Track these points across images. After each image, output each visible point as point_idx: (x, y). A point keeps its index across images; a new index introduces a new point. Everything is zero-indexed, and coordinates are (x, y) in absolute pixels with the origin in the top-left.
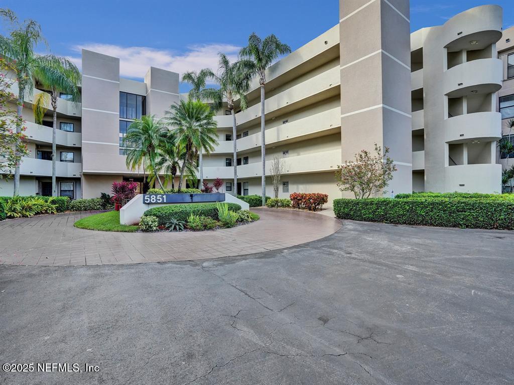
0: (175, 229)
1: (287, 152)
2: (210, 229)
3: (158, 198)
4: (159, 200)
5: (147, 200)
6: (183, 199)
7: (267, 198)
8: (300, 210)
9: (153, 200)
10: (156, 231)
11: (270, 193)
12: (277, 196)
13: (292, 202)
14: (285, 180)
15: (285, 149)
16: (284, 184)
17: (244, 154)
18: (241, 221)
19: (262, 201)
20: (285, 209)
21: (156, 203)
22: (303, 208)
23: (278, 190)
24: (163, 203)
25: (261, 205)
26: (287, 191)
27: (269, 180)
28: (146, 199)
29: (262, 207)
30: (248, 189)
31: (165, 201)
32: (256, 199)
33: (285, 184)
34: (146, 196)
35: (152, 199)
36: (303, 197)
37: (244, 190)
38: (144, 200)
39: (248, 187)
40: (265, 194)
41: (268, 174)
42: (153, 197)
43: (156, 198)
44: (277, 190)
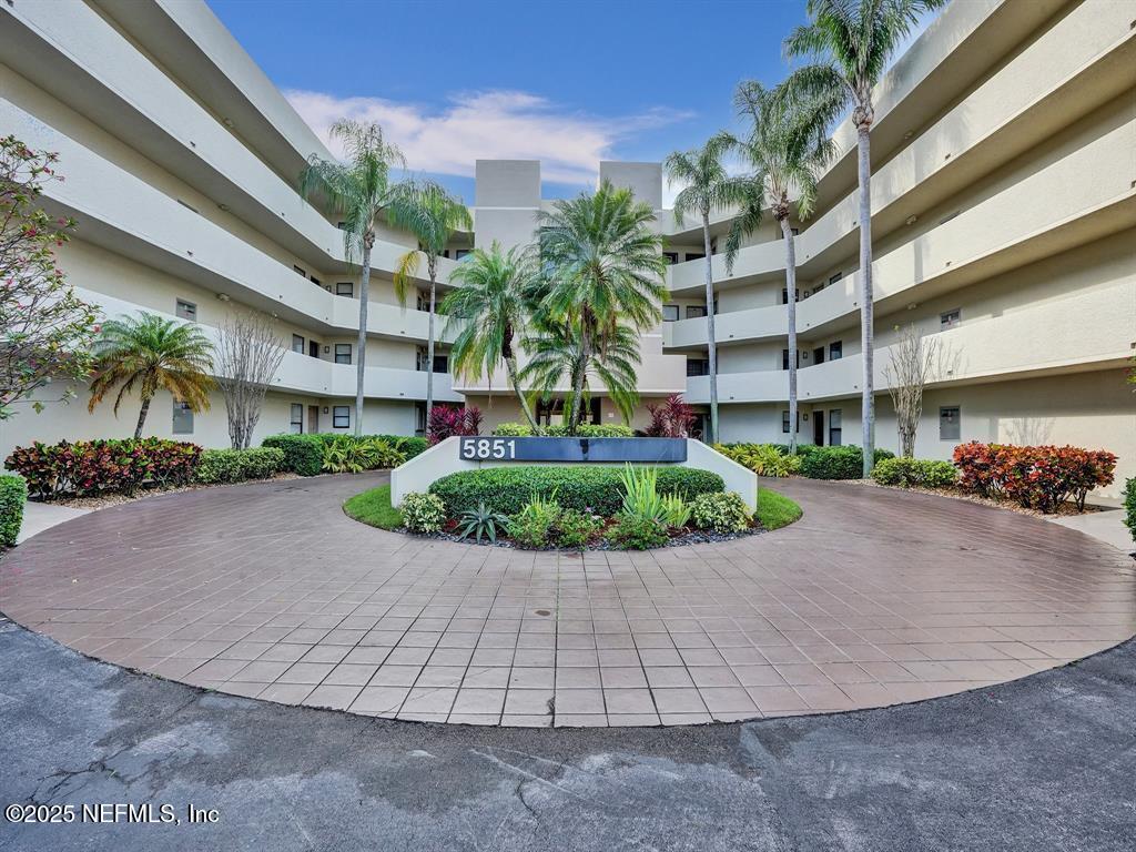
0: (472, 535)
1: (955, 315)
2: (573, 547)
3: (496, 448)
4: (499, 452)
5: (469, 451)
6: (561, 452)
7: (879, 456)
8: (988, 502)
9: (484, 452)
10: (433, 534)
11: (888, 439)
12: (908, 452)
13: (961, 473)
14: (950, 403)
15: (949, 308)
16: (946, 415)
17: (829, 336)
18: (705, 530)
19: (861, 464)
20: (932, 493)
21: (491, 459)
22: (1001, 497)
23: (913, 433)
24: (506, 459)
25: (860, 476)
26: (956, 435)
27: (885, 402)
28: (466, 447)
29: (861, 481)
30: (840, 430)
31: (513, 456)
32: (843, 457)
33: (949, 415)
34: (467, 442)
35: (482, 448)
36: (994, 457)
37: (832, 430)
38: (462, 450)
39: (839, 421)
40: (871, 444)
41: (880, 385)
42: (484, 445)
43: (491, 448)
44: (909, 435)
